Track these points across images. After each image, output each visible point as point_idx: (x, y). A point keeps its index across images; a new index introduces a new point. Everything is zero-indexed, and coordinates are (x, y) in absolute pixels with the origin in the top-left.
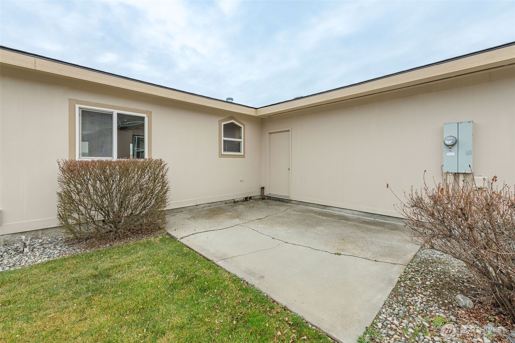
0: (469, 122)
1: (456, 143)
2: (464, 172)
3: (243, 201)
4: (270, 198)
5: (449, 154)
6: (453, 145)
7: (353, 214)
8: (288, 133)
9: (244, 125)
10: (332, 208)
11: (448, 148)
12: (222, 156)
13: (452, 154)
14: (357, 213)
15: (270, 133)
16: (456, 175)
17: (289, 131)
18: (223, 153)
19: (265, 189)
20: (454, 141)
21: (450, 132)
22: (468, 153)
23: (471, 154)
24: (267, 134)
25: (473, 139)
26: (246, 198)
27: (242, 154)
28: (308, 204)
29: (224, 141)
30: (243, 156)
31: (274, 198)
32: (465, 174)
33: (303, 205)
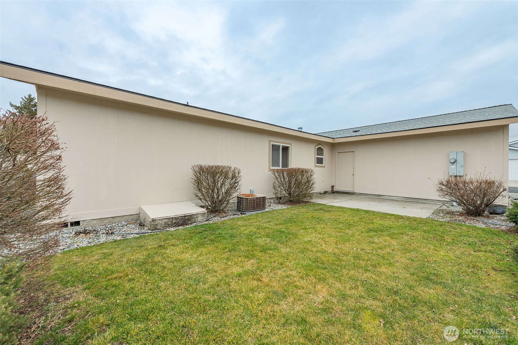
0: (462, 152)
1: (456, 161)
2: (459, 175)
3: (323, 193)
4: (338, 192)
5: (452, 167)
6: (454, 163)
7: (398, 199)
8: (353, 153)
9: (324, 148)
10: (384, 196)
11: (451, 164)
12: (316, 166)
13: (454, 167)
14: (400, 198)
15: (338, 153)
16: (456, 176)
17: (354, 152)
18: (316, 165)
19: (334, 187)
20: (455, 161)
21: (453, 156)
22: (462, 166)
23: (462, 167)
24: (337, 153)
25: (464, 160)
26: (325, 192)
27: (324, 165)
28: (367, 195)
29: (317, 157)
30: (324, 167)
31: (341, 192)
32: (460, 176)
33: (364, 195)
